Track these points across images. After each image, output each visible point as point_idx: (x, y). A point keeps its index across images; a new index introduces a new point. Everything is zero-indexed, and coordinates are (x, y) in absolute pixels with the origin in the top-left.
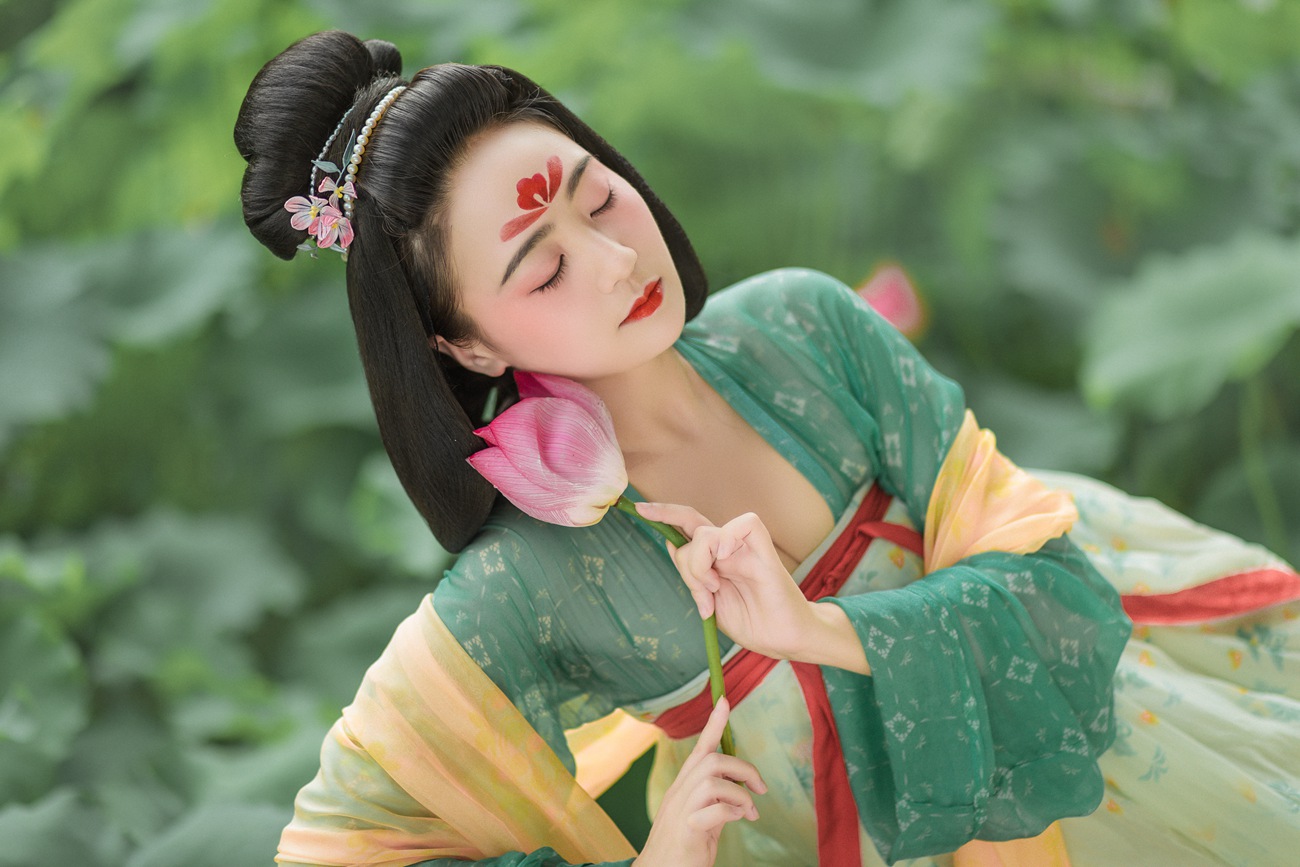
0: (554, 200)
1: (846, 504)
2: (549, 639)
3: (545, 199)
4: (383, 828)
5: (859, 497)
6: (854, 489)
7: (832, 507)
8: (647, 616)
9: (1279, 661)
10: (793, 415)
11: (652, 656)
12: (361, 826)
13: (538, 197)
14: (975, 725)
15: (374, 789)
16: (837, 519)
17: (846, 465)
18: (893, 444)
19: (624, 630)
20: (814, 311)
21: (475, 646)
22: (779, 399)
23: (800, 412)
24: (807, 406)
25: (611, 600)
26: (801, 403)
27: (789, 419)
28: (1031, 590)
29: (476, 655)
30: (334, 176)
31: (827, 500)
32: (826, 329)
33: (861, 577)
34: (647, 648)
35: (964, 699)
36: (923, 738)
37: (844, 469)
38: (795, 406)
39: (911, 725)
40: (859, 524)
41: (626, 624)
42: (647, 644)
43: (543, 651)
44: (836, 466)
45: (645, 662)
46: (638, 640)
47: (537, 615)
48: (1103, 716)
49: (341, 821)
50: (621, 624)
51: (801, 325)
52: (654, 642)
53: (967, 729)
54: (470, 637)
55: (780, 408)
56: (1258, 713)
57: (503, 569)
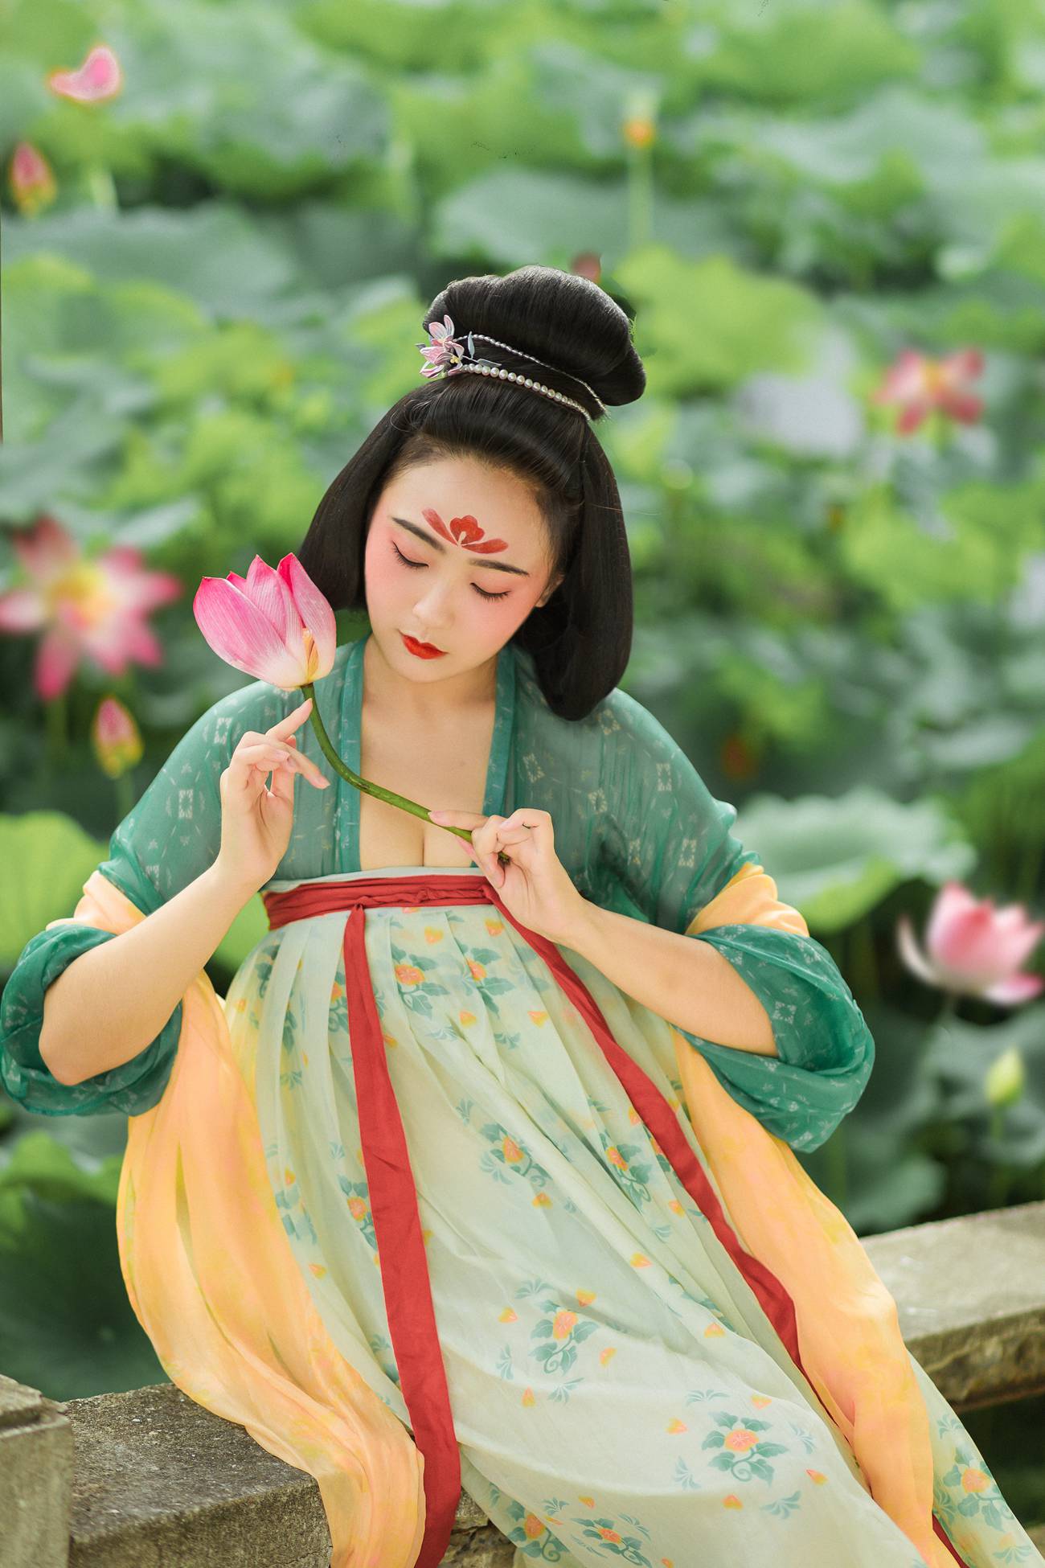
0: (466, 550)
30: (467, 353)
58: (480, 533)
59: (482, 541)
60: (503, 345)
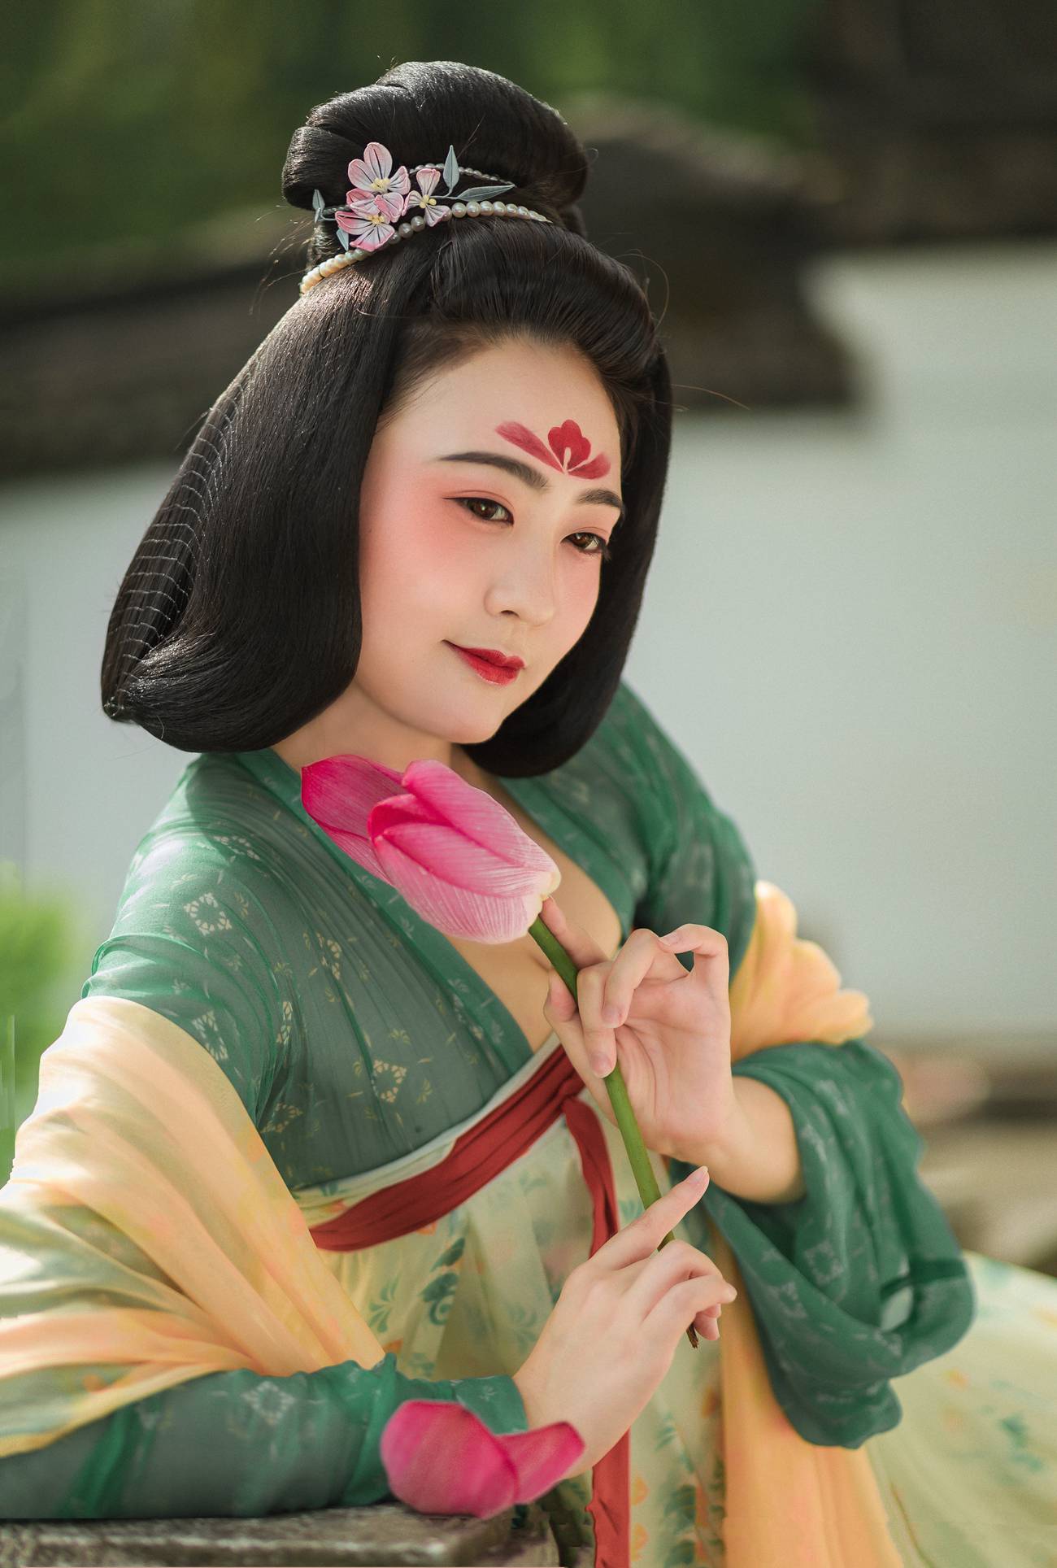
0: (573, 478)
3: (570, 466)
8: (396, 1033)
11: (390, 1097)
13: (568, 453)
19: (362, 1051)
25: (351, 1003)
30: (441, 188)
34: (386, 1081)
41: (368, 1041)
42: (389, 1074)
45: (378, 1103)
46: (379, 1066)
47: (278, 999)
50: (359, 1041)
52: (399, 1073)
57: (228, 927)
58: (586, 447)
59: (591, 459)
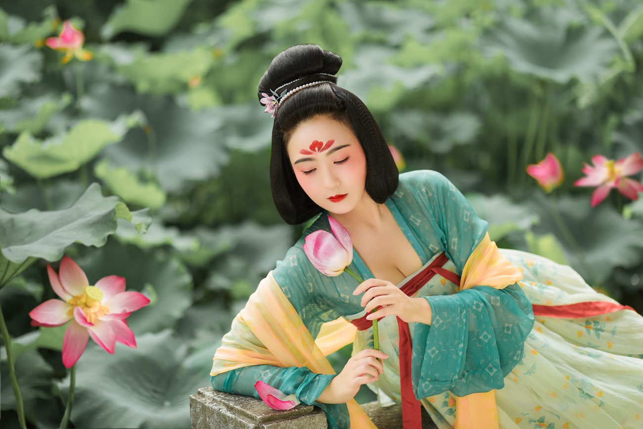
1: (428, 260)
2: (312, 291)
4: (249, 350)
5: (434, 258)
6: (433, 255)
7: (422, 260)
8: (346, 287)
9: (598, 336)
10: (414, 225)
11: (347, 301)
12: (242, 348)
14: (460, 354)
15: (248, 336)
16: (423, 265)
17: (431, 246)
18: (454, 242)
19: (338, 292)
20: (434, 189)
21: (285, 289)
22: (412, 218)
23: (418, 225)
24: (421, 223)
26: (419, 221)
27: (413, 226)
28: (498, 304)
29: (286, 293)
31: (420, 258)
32: (436, 196)
33: (428, 287)
34: (345, 299)
35: (459, 343)
36: (440, 357)
37: (430, 248)
38: (417, 222)
39: (437, 352)
40: (432, 267)
41: (338, 289)
42: (345, 297)
43: (309, 295)
44: (427, 246)
45: (344, 303)
46: (342, 295)
47: (307, 282)
48: (518, 354)
49: (235, 345)
50: (337, 289)
51: (427, 193)
52: (348, 297)
53: (457, 354)
54: (284, 286)
55: (411, 222)
56: (582, 353)
57: (296, 265)
58: (321, 144)
59: (324, 145)
60: (285, 85)
